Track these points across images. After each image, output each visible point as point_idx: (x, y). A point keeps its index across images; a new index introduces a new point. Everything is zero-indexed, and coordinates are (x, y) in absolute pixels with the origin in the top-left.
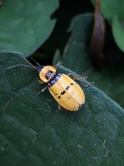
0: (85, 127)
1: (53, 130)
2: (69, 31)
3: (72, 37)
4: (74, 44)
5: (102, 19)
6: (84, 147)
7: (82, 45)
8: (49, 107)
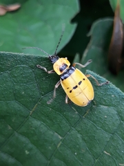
0: (113, 134)
1: (79, 136)
2: (89, 35)
3: (91, 41)
4: (93, 49)
5: (121, 24)
6: (111, 154)
7: (100, 50)
8: (77, 112)
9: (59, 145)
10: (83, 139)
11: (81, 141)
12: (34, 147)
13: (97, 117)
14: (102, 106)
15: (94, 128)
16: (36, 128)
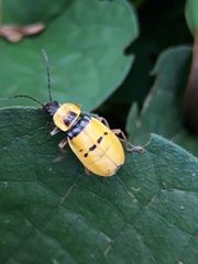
1: (139, 237)
8: (135, 201)
9: (107, 251)
10: (146, 243)
11: (142, 245)
12: (67, 255)
13: (168, 208)
14: (176, 191)
15: (164, 226)
16: (70, 225)
